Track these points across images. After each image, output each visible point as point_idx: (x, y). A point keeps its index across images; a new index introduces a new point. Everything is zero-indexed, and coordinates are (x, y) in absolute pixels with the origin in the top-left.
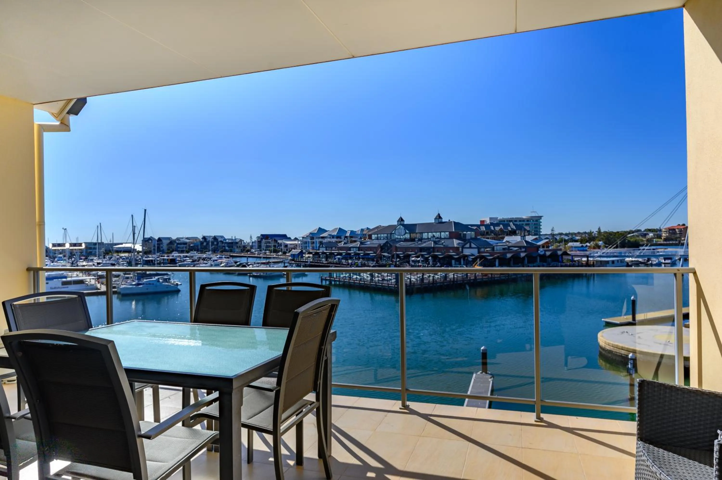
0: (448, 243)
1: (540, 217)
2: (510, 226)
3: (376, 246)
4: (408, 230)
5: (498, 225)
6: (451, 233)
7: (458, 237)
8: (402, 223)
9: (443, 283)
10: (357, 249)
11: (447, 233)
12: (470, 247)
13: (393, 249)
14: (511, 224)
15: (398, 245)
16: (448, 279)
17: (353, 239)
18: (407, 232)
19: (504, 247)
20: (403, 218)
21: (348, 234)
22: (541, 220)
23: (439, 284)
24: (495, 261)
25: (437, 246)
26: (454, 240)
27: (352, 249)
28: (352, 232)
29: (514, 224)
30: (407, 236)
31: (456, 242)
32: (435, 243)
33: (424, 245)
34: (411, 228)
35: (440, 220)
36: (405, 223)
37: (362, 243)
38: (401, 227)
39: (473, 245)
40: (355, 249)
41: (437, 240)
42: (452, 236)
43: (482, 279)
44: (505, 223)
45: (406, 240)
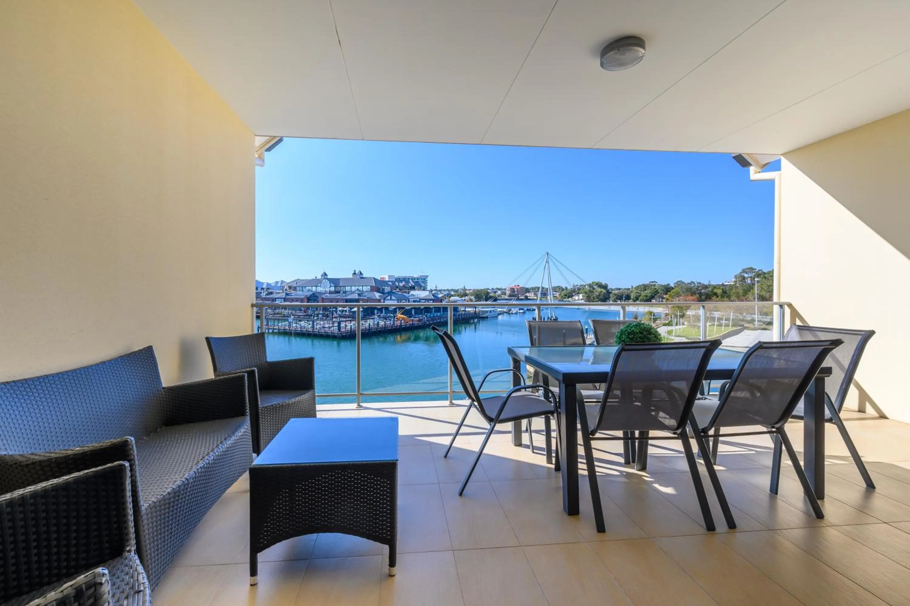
0: (370, 295)
1: (427, 276)
2: (410, 283)
3: (303, 297)
4: (333, 284)
5: (401, 281)
6: (371, 287)
7: (378, 290)
8: (326, 277)
9: (377, 329)
10: (283, 300)
11: (369, 287)
12: (391, 299)
13: (320, 299)
14: (411, 281)
15: (324, 296)
16: (380, 326)
17: (270, 291)
18: (332, 285)
19: (415, 299)
20: (326, 273)
21: (265, 286)
22: (427, 279)
23: (373, 330)
24: (412, 311)
25: (361, 298)
26: (375, 293)
27: (277, 300)
28: (268, 284)
29: (413, 282)
30: (333, 289)
31: (377, 295)
32: (359, 295)
33: (348, 297)
34: (335, 282)
35: (361, 276)
36: (329, 277)
37: (287, 294)
38: (327, 280)
39: (393, 298)
40: (280, 300)
41: (360, 293)
42: (373, 289)
43: (406, 325)
44: (406, 280)
45: (330, 293)
